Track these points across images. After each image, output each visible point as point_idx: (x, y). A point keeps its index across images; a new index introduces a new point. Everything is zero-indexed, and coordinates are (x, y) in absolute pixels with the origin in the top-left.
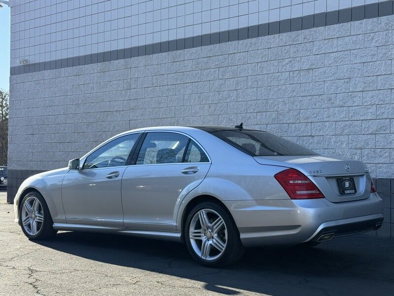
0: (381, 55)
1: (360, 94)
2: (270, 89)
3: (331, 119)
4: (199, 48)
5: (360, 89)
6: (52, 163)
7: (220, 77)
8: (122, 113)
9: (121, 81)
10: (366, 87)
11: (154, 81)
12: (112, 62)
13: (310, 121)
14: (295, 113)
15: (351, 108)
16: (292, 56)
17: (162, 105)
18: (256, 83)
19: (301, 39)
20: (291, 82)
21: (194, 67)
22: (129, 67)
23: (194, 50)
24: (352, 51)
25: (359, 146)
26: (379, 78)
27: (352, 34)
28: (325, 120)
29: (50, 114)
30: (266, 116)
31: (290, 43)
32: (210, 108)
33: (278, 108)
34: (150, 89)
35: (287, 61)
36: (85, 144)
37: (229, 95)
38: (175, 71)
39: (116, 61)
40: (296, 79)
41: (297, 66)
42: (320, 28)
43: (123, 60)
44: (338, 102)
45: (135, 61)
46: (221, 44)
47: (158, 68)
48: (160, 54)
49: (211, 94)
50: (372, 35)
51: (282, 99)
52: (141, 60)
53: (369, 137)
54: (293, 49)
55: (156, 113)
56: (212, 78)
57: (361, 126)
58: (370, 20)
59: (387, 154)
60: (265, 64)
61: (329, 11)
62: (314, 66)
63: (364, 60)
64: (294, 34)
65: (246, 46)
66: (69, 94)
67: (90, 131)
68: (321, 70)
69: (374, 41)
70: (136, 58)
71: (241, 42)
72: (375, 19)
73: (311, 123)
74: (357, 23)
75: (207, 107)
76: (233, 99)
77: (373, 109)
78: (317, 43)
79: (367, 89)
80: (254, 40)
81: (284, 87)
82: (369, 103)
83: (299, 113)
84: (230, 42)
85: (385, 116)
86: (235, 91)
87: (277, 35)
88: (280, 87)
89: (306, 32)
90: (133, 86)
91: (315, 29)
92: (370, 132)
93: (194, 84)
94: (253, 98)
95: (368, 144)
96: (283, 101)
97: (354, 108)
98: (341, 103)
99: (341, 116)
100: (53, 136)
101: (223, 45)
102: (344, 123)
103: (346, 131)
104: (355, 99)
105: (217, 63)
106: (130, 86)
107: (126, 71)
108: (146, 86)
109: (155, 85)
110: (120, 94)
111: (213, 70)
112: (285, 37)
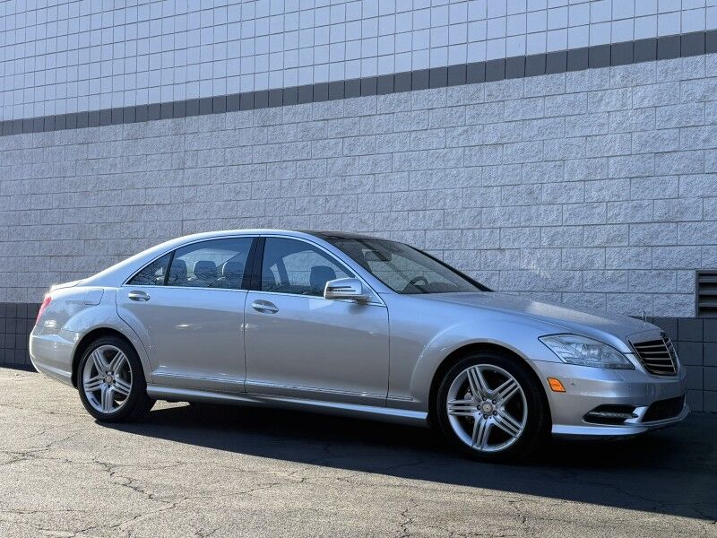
0: (614, 125)
1: (580, 185)
2: (431, 174)
3: (534, 223)
4: (309, 105)
5: (581, 177)
6: (34, 290)
7: (346, 152)
8: (168, 207)
9: (166, 156)
10: (590, 174)
11: (228, 156)
12: (150, 122)
13: (498, 225)
14: (474, 213)
15: (565, 206)
16: (467, 123)
17: (241, 197)
18: (407, 164)
19: (483, 96)
20: (467, 163)
21: (300, 136)
22: (182, 132)
23: (300, 107)
24: (568, 118)
25: (578, 265)
26: (612, 161)
27: (568, 91)
28: (523, 224)
29: (33, 207)
30: (424, 217)
31: (466, 102)
32: (327, 201)
33: (445, 204)
34: (220, 169)
35: (460, 130)
36: (98, 259)
37: (361, 182)
38: (265, 141)
39: (158, 122)
40: (474, 159)
41: (476, 139)
42: (515, 80)
43: (170, 120)
44: (544, 198)
45: (193, 122)
46: (347, 100)
47: (235, 136)
48: (239, 113)
49: (329, 180)
50: (600, 94)
51: (452, 191)
52: (205, 122)
53: (595, 251)
54: (469, 112)
55: (232, 209)
56: (330, 153)
57: (583, 234)
58: (598, 71)
59: (623, 278)
60: (424, 135)
61: (529, 53)
62: (505, 140)
63: (587, 132)
64: (472, 88)
65: (391, 104)
66: (68, 174)
67: (108, 236)
68: (517, 146)
69: (604, 102)
70: (194, 118)
71: (383, 97)
72: (606, 70)
73: (500, 228)
74: (575, 74)
75: (321, 201)
76: (367, 187)
77: (601, 209)
78: (511, 104)
79: (592, 177)
80: (404, 95)
81: (454, 172)
82: (595, 199)
83: (480, 213)
84: (362, 98)
85: (620, 219)
86: (371, 176)
87: (443, 89)
88: (447, 171)
89: (493, 85)
90: (189, 164)
91: (506, 81)
92: (596, 243)
93: (299, 163)
94: (403, 188)
95: (592, 262)
96: (454, 194)
97: (570, 206)
98: (550, 199)
99: (551, 219)
100: (37, 244)
101: (352, 101)
102: (554, 230)
103: (557, 243)
104: (572, 193)
105: (339, 130)
106: (184, 163)
107: (177, 138)
108: (213, 164)
109: (229, 163)
110: (166, 176)
111: (333, 142)
112: (457, 92)
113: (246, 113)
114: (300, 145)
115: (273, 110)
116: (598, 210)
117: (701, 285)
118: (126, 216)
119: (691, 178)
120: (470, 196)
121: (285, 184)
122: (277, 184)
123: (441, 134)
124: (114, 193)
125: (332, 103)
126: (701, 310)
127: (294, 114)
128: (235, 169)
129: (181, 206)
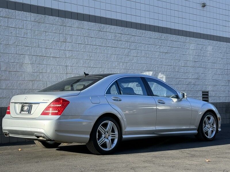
1: (183, 67)
2: (152, 59)
3: (175, 77)
5: (183, 65)
7: (128, 47)
9: (57, 34)
11: (86, 40)
15: (180, 73)
18: (146, 55)
21: (113, 38)
22: (64, 25)
26: (188, 62)
28: (173, 77)
31: (159, 38)
33: (156, 69)
34: (83, 45)
35: (158, 46)
37: (133, 59)
45: (69, 22)
46: (128, 28)
47: (88, 32)
48: (90, 23)
50: (185, 43)
54: (160, 42)
55: (88, 63)
56: (124, 47)
60: (150, 46)
62: (168, 52)
68: (171, 54)
80: (144, 31)
86: (136, 57)
89: (165, 35)
90: (68, 40)
93: (113, 48)
94: (145, 63)
95: (186, 89)
96: (157, 66)
104: (181, 69)
105: (126, 38)
106: (66, 40)
107: (62, 27)
108: (80, 42)
109: (86, 43)
110: (56, 44)
111: (124, 43)
112: (156, 35)
113: (93, 23)
114: (114, 41)
115: (103, 25)
116: (186, 75)
117: (203, 95)
118: (35, 61)
119: (200, 68)
120: (161, 67)
121: (109, 56)
122: (106, 55)
123: (154, 47)
125: (123, 28)
127: (111, 29)
128: (89, 46)
129: (65, 59)
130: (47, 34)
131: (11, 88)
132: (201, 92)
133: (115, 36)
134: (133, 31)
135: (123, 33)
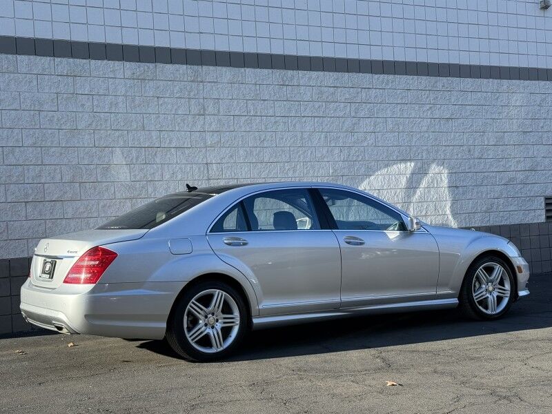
1: (493, 148)
2: (412, 135)
3: (472, 170)
5: (493, 143)
7: (353, 114)
9: (183, 100)
11: (252, 108)
16: (432, 102)
19: (440, 85)
22: (199, 79)
26: (506, 134)
28: (467, 171)
31: (430, 88)
34: (243, 119)
35: (428, 107)
36: (102, 204)
37: (366, 138)
42: (456, 79)
45: (209, 72)
47: (256, 90)
48: (259, 70)
49: (342, 135)
50: (498, 94)
52: (226, 73)
54: (432, 96)
56: (341, 114)
60: (406, 107)
62: (453, 117)
65: (382, 82)
68: (460, 121)
73: (455, 173)
74: (485, 81)
80: (391, 77)
84: (362, 74)
86: (373, 134)
87: (415, 77)
88: (422, 134)
89: (444, 79)
90: (210, 110)
91: (451, 78)
93: (316, 119)
94: (396, 144)
96: (427, 150)
104: (489, 152)
105: (347, 96)
106: (204, 110)
107: (194, 85)
108: (237, 113)
109: (252, 113)
110: (183, 120)
111: (342, 105)
112: (424, 81)
113: (266, 71)
114: (317, 105)
115: (290, 72)
116: (501, 163)
117: (547, 204)
118: (137, 159)
119: (538, 147)
120: (437, 151)
121: (306, 135)
122: (299, 135)
123: (417, 108)
124: (117, 133)
125: (340, 74)
126: (548, 218)
127: (310, 78)
128: (258, 119)
129: (204, 150)
130: (161, 101)
131: (85, 215)
132: (543, 199)
133: (321, 93)
134: (365, 78)
135: (338, 85)
